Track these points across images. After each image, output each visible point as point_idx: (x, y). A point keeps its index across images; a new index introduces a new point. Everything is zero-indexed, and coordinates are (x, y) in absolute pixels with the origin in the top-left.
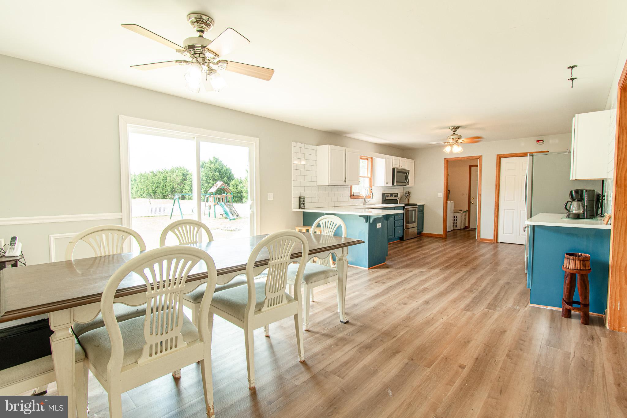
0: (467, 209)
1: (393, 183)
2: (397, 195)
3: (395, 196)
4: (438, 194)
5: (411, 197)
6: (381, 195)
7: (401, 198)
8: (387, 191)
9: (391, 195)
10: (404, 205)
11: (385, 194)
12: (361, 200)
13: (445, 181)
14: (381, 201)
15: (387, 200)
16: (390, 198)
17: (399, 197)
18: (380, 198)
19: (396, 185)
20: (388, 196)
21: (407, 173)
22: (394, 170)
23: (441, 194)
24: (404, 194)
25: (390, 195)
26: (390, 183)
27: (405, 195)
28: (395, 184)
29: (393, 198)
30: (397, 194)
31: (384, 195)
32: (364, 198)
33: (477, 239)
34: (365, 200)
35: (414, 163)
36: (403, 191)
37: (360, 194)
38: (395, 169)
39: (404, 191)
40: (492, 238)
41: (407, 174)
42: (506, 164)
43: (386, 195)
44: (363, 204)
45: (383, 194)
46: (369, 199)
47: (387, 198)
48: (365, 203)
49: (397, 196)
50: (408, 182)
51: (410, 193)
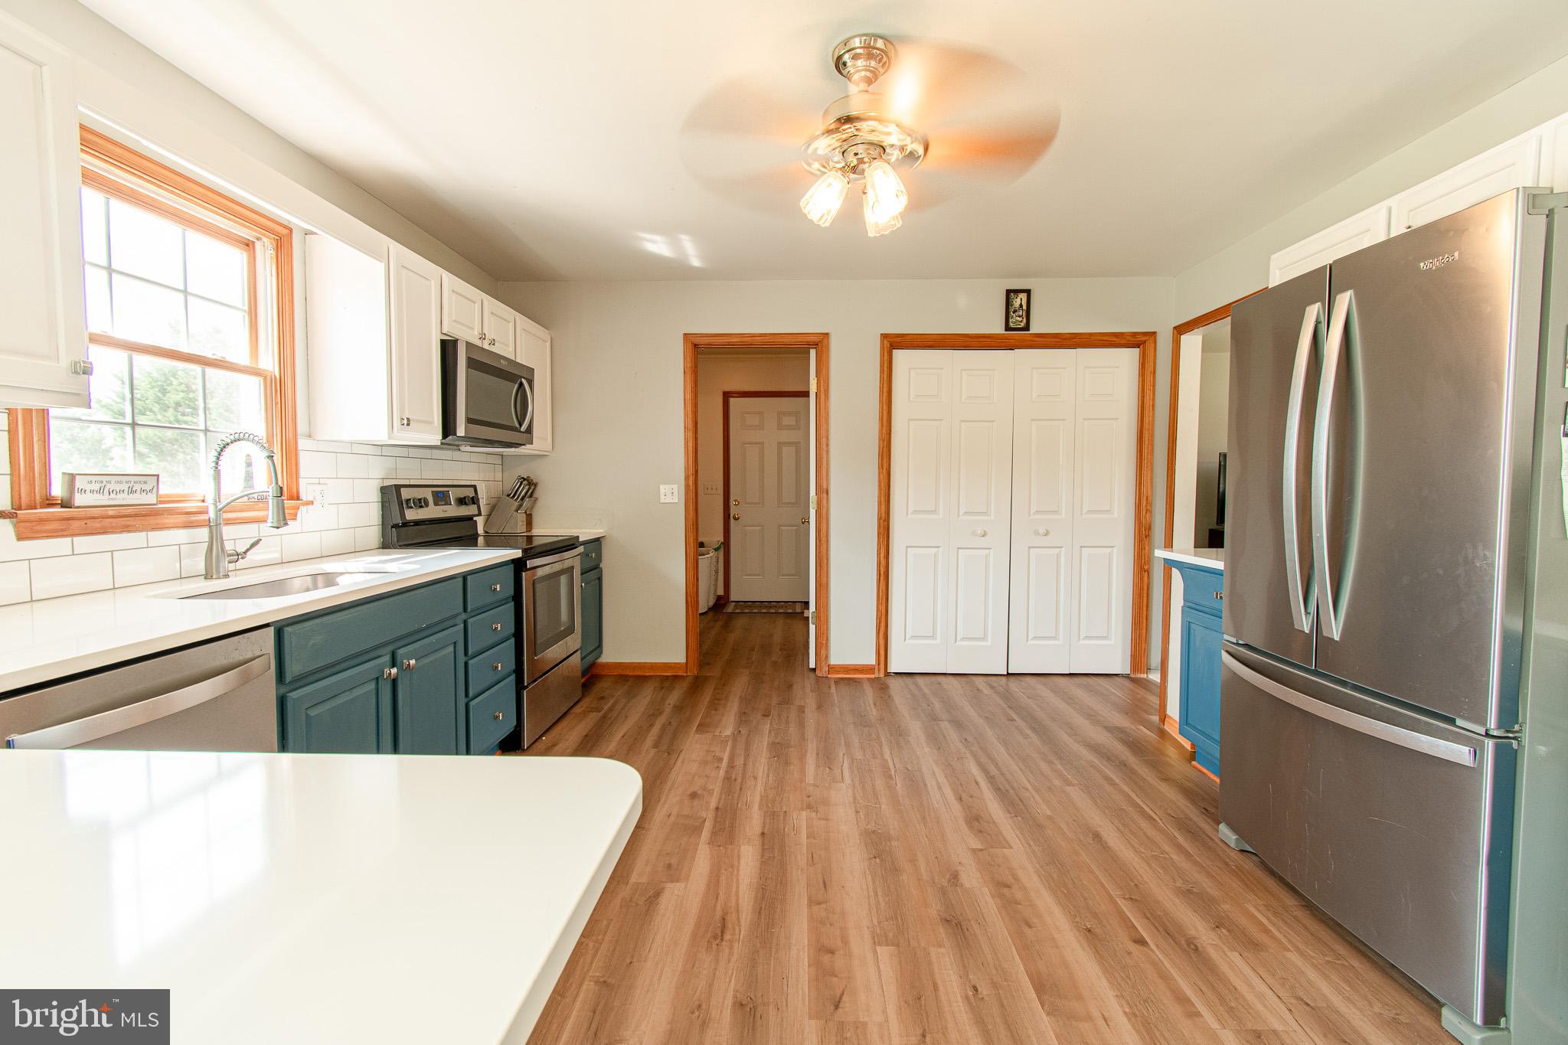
0: (722, 539)
1: (448, 428)
2: (470, 493)
3: (462, 501)
4: (663, 488)
5: (539, 504)
6: (375, 497)
7: (493, 508)
8: (410, 473)
9: (441, 497)
10: (517, 553)
11: (398, 487)
12: (181, 535)
13: (690, 434)
14: (374, 534)
15: (417, 523)
16: (432, 512)
17: (483, 502)
18: (370, 515)
19: (465, 438)
20: (421, 503)
21: (524, 381)
22: (450, 349)
23: (675, 487)
24: (508, 488)
25: (435, 495)
26: (431, 423)
27: (512, 495)
28: (461, 431)
29: (452, 511)
30: (474, 487)
31: (392, 496)
32: (208, 524)
33: (812, 665)
34: (215, 541)
35: (548, 344)
36: (499, 476)
37: (165, 489)
38: (455, 342)
39: (505, 474)
40: (872, 661)
41: (521, 384)
42: (910, 372)
43: (405, 494)
44: (201, 567)
45: (384, 490)
46: (250, 531)
47: (411, 515)
48: (217, 559)
49: (474, 500)
50: (529, 430)
51: (536, 485)
